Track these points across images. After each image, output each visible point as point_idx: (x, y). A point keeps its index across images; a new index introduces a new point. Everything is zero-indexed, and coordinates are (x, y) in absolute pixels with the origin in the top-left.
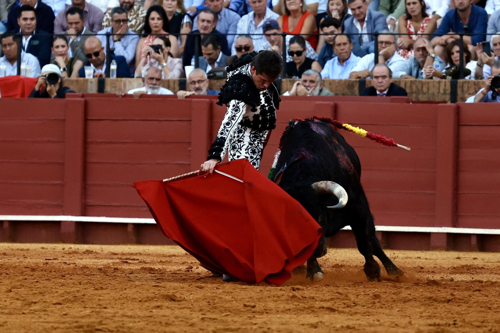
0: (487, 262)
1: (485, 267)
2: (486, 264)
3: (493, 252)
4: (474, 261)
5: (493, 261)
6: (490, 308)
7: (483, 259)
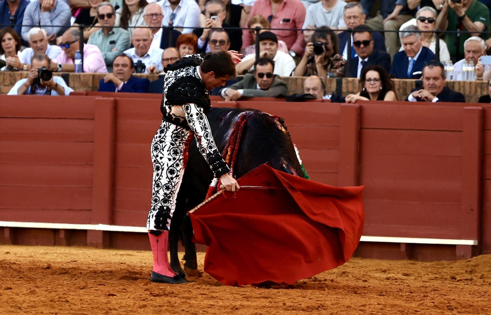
0: (20, 257)
1: (17, 263)
2: (18, 258)
3: (26, 245)
4: (6, 256)
5: (26, 256)
6: (20, 308)
7: (16, 254)
